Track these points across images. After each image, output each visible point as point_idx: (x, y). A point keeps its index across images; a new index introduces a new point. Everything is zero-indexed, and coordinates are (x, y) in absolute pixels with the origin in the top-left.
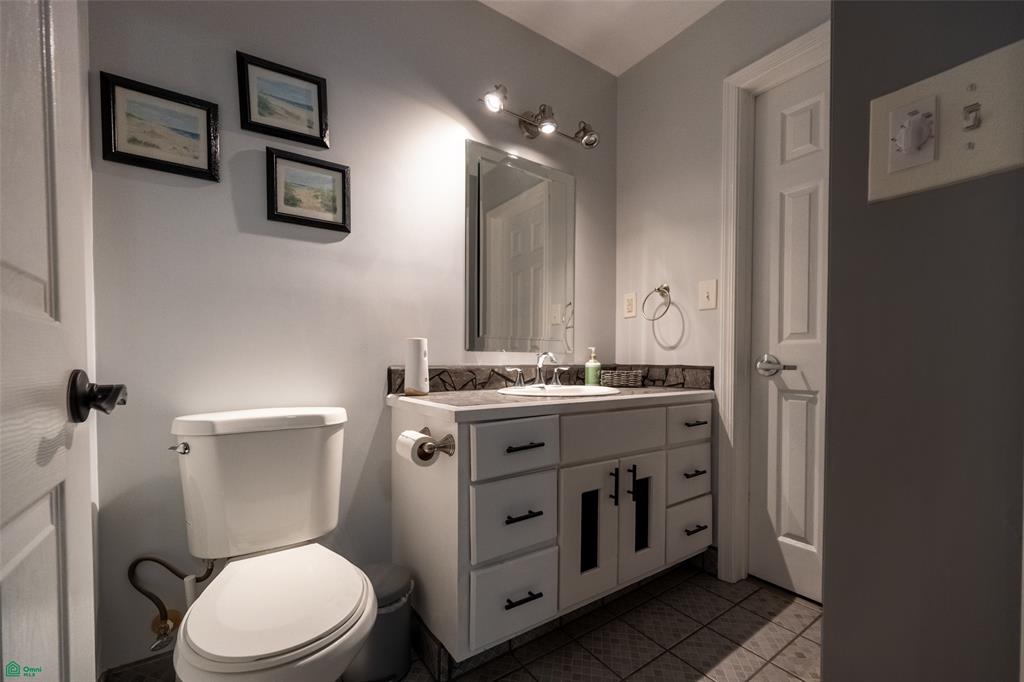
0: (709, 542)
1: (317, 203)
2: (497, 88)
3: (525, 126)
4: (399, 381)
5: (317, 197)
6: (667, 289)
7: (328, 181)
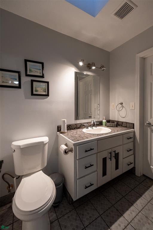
0: (133, 166)
1: (42, 90)
2: (82, 60)
3: (88, 67)
4: (60, 129)
5: (42, 89)
6: (122, 103)
7: (44, 85)
